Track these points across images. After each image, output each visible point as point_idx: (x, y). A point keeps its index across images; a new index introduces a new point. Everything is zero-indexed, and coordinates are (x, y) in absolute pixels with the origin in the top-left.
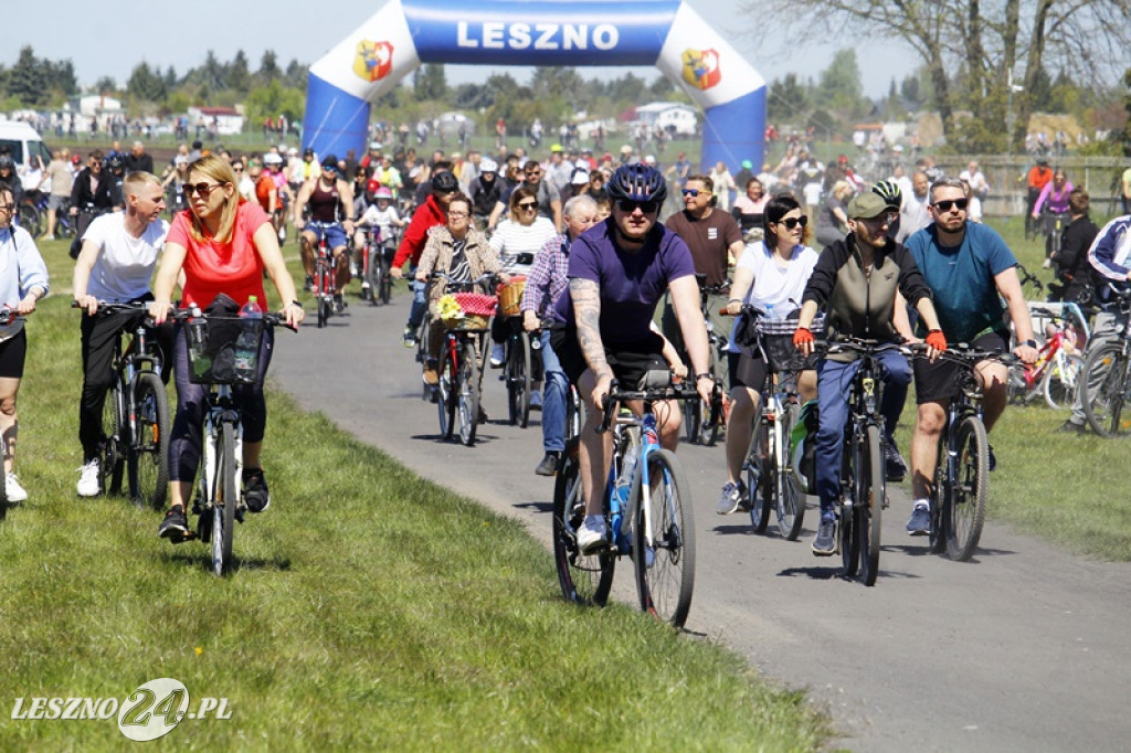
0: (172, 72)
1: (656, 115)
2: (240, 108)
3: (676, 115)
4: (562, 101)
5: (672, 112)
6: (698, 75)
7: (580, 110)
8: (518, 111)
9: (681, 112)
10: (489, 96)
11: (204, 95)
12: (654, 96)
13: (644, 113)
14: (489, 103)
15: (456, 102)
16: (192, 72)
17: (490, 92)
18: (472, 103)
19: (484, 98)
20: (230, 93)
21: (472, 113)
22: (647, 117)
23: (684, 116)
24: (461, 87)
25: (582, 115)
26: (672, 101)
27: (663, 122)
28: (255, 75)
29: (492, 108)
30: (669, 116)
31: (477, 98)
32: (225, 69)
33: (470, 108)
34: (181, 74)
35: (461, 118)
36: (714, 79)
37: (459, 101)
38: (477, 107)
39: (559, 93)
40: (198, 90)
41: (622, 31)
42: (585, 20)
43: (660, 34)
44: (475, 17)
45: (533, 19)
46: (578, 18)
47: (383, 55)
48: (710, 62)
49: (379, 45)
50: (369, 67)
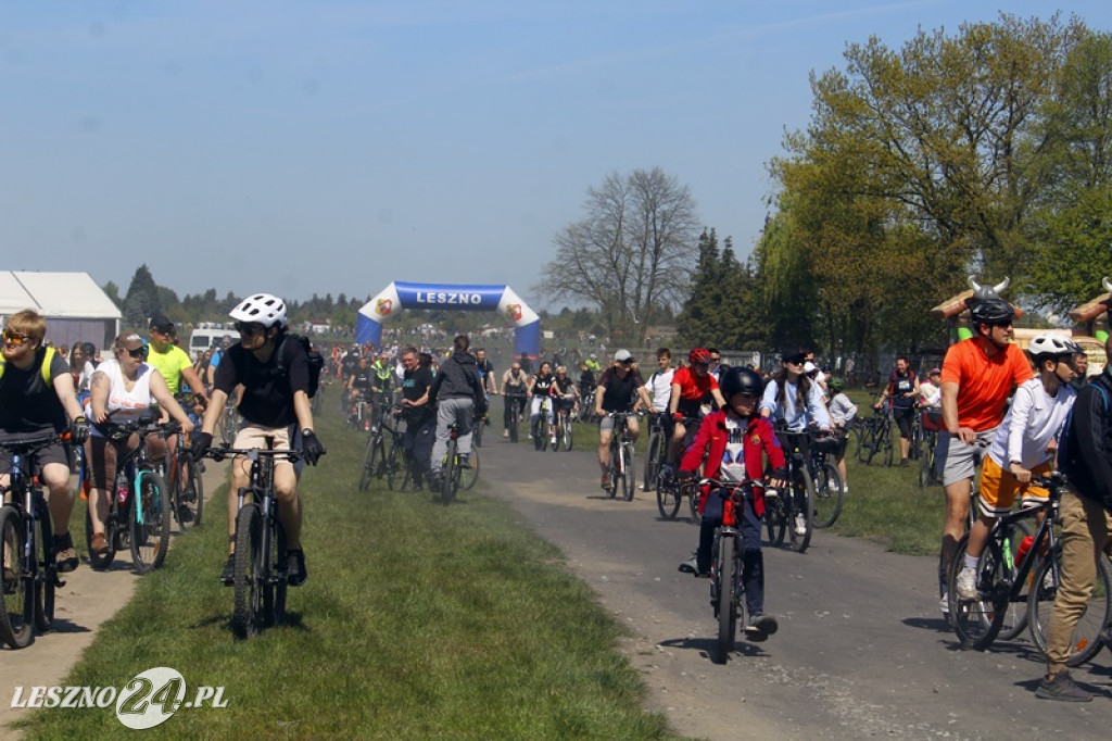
0: (296, 303)
2: (328, 321)
6: (513, 315)
11: (312, 314)
16: (305, 303)
18: (436, 320)
20: (324, 313)
25: (487, 325)
28: (336, 305)
29: (445, 322)
32: (321, 302)
33: (434, 322)
34: (300, 304)
35: (430, 327)
36: (519, 316)
40: (309, 312)
41: (483, 297)
42: (468, 292)
43: (499, 297)
44: (425, 291)
45: (447, 291)
46: (465, 292)
47: (387, 305)
48: (517, 310)
49: (386, 302)
50: (382, 310)
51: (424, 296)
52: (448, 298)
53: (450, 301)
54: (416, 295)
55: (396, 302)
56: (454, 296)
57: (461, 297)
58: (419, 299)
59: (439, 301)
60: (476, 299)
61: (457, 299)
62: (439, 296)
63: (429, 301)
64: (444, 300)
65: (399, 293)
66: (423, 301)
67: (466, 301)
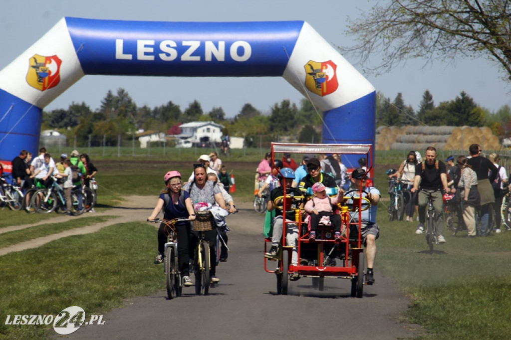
1: (194, 129)
3: (208, 130)
4: (126, 121)
5: (205, 128)
6: (319, 83)
7: (140, 127)
8: (97, 128)
9: (212, 128)
10: (73, 119)
12: (189, 118)
13: (186, 128)
14: (74, 124)
15: (50, 123)
17: (74, 115)
18: (62, 124)
19: (70, 120)
21: (63, 130)
22: (188, 130)
23: (214, 131)
24: (54, 112)
25: (141, 131)
26: (202, 121)
27: (200, 134)
29: (77, 128)
30: (204, 131)
31: (66, 120)
33: (61, 127)
35: (56, 134)
37: (53, 122)
38: (66, 125)
39: (125, 116)
41: (254, 45)
42: (223, 37)
43: (287, 49)
44: (131, 35)
45: (179, 36)
46: (217, 36)
47: (52, 67)
48: (329, 72)
49: (48, 59)
50: (41, 78)
51: (130, 47)
52: (181, 49)
53: (186, 57)
54: (112, 45)
55: (70, 60)
56: (194, 45)
57: (210, 48)
58: (120, 54)
59: (163, 57)
60: (241, 51)
61: (200, 51)
62: (163, 47)
63: (141, 57)
64: (174, 54)
65: (76, 42)
66: (129, 57)
67: (220, 56)
